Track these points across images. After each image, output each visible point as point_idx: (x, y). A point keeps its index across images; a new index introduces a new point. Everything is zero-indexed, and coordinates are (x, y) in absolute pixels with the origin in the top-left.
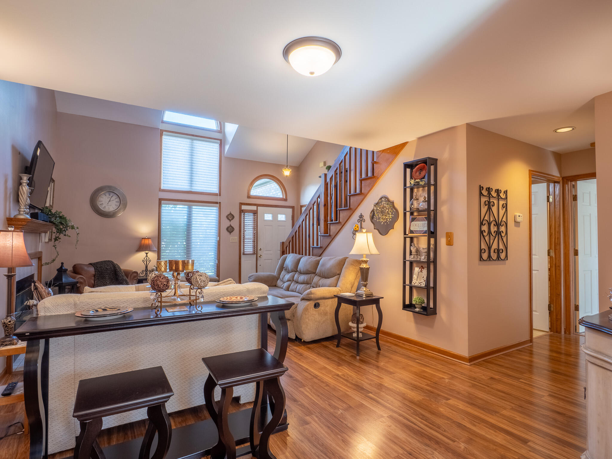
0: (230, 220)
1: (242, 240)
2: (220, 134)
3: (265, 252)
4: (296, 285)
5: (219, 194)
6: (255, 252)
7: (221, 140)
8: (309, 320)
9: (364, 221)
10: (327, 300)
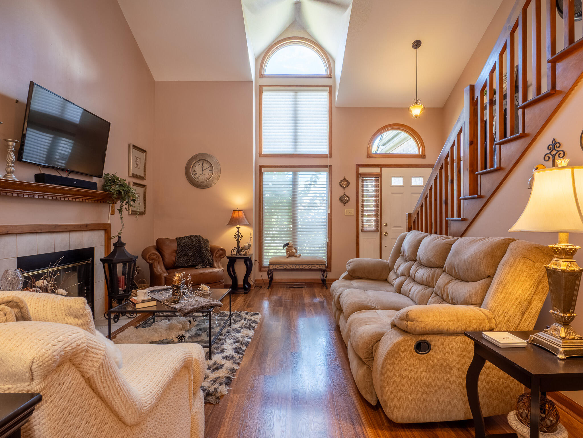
0: (344, 188)
1: (360, 213)
2: (330, 79)
3: (392, 229)
4: (412, 284)
5: (329, 156)
6: (378, 229)
7: (330, 87)
8: (401, 378)
9: (561, 155)
10: (450, 338)
